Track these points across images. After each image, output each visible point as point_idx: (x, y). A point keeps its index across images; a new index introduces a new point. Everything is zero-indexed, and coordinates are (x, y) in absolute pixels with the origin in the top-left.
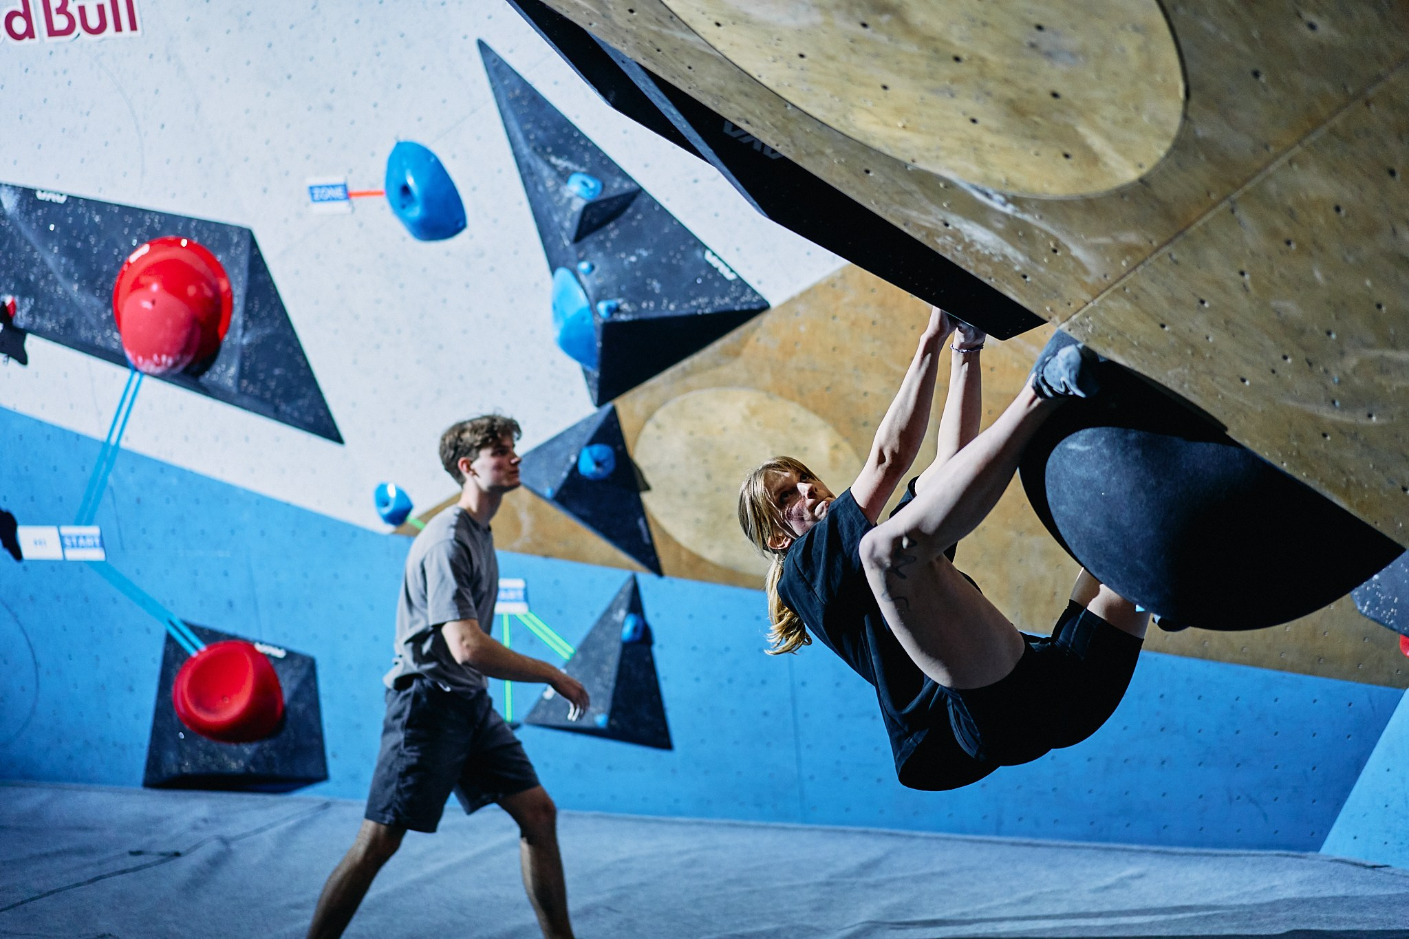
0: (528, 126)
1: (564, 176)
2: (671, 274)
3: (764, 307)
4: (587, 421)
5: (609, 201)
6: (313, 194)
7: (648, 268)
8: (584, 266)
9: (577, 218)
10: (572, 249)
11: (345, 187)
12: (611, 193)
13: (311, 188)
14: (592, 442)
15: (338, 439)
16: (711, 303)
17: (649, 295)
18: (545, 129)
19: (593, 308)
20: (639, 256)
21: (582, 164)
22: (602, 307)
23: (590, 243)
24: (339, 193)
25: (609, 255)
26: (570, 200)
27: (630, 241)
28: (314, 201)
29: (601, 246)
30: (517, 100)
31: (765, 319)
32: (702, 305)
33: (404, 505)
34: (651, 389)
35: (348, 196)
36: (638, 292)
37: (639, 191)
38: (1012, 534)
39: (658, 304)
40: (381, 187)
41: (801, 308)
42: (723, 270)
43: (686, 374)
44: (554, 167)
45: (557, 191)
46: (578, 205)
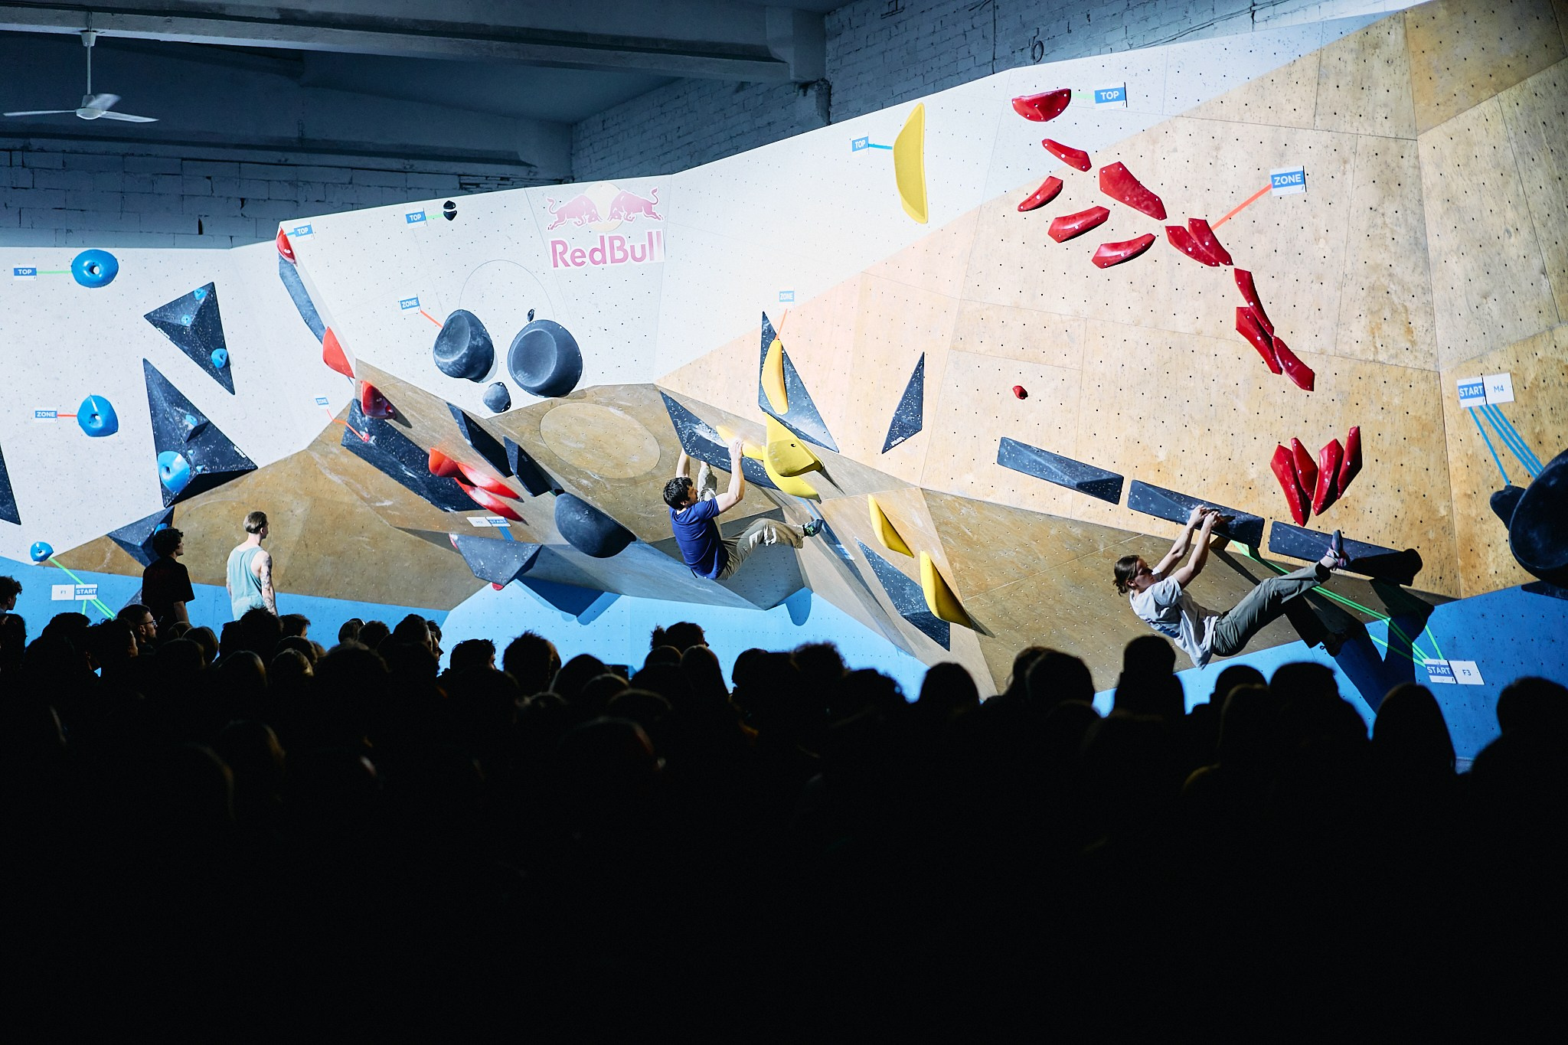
0: (166, 395)
1: (183, 416)
2: (222, 455)
3: (256, 468)
4: (161, 512)
5: (200, 426)
6: (36, 414)
7: (214, 453)
8: (191, 452)
9: (190, 433)
10: (185, 444)
11: (56, 412)
12: (201, 423)
13: (36, 412)
14: (161, 523)
15: (20, 524)
16: (237, 467)
17: (215, 463)
18: (172, 396)
19: (193, 468)
20: (210, 448)
21: (187, 411)
22: (199, 468)
23: (192, 442)
24: (53, 414)
25: (199, 448)
26: (187, 426)
27: (206, 442)
28: (36, 417)
29: (196, 443)
30: (161, 384)
31: (255, 472)
32: (234, 467)
33: (49, 552)
34: (193, 500)
35: (56, 415)
36: (213, 463)
37: (209, 422)
38: (322, 556)
39: (218, 467)
40: (76, 414)
41: (270, 469)
42: (241, 454)
43: (212, 493)
44: (179, 412)
45: (181, 422)
46: (191, 427)
